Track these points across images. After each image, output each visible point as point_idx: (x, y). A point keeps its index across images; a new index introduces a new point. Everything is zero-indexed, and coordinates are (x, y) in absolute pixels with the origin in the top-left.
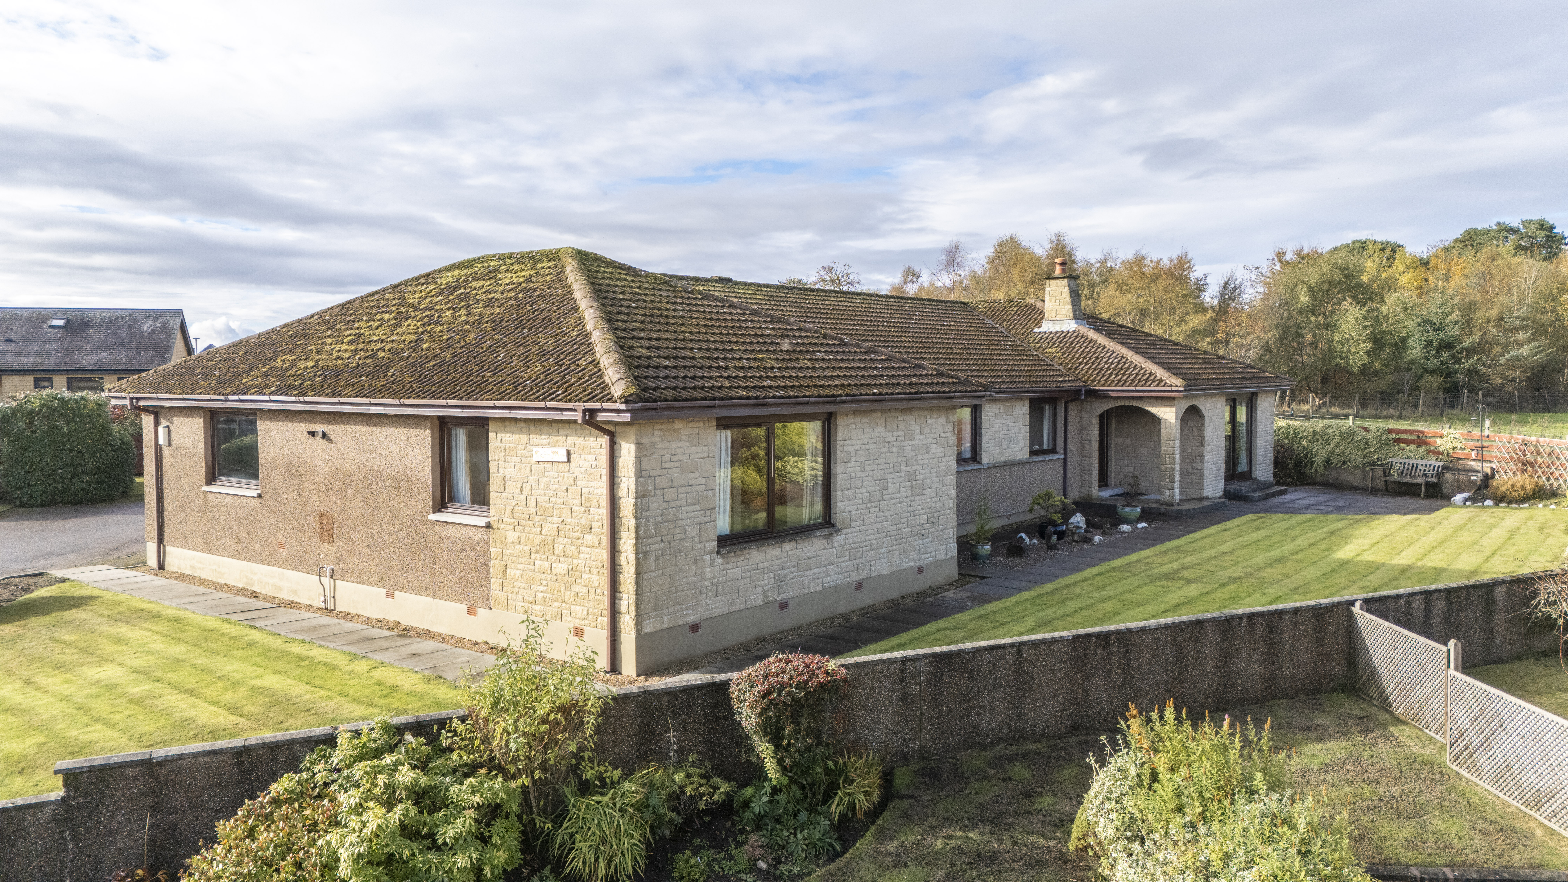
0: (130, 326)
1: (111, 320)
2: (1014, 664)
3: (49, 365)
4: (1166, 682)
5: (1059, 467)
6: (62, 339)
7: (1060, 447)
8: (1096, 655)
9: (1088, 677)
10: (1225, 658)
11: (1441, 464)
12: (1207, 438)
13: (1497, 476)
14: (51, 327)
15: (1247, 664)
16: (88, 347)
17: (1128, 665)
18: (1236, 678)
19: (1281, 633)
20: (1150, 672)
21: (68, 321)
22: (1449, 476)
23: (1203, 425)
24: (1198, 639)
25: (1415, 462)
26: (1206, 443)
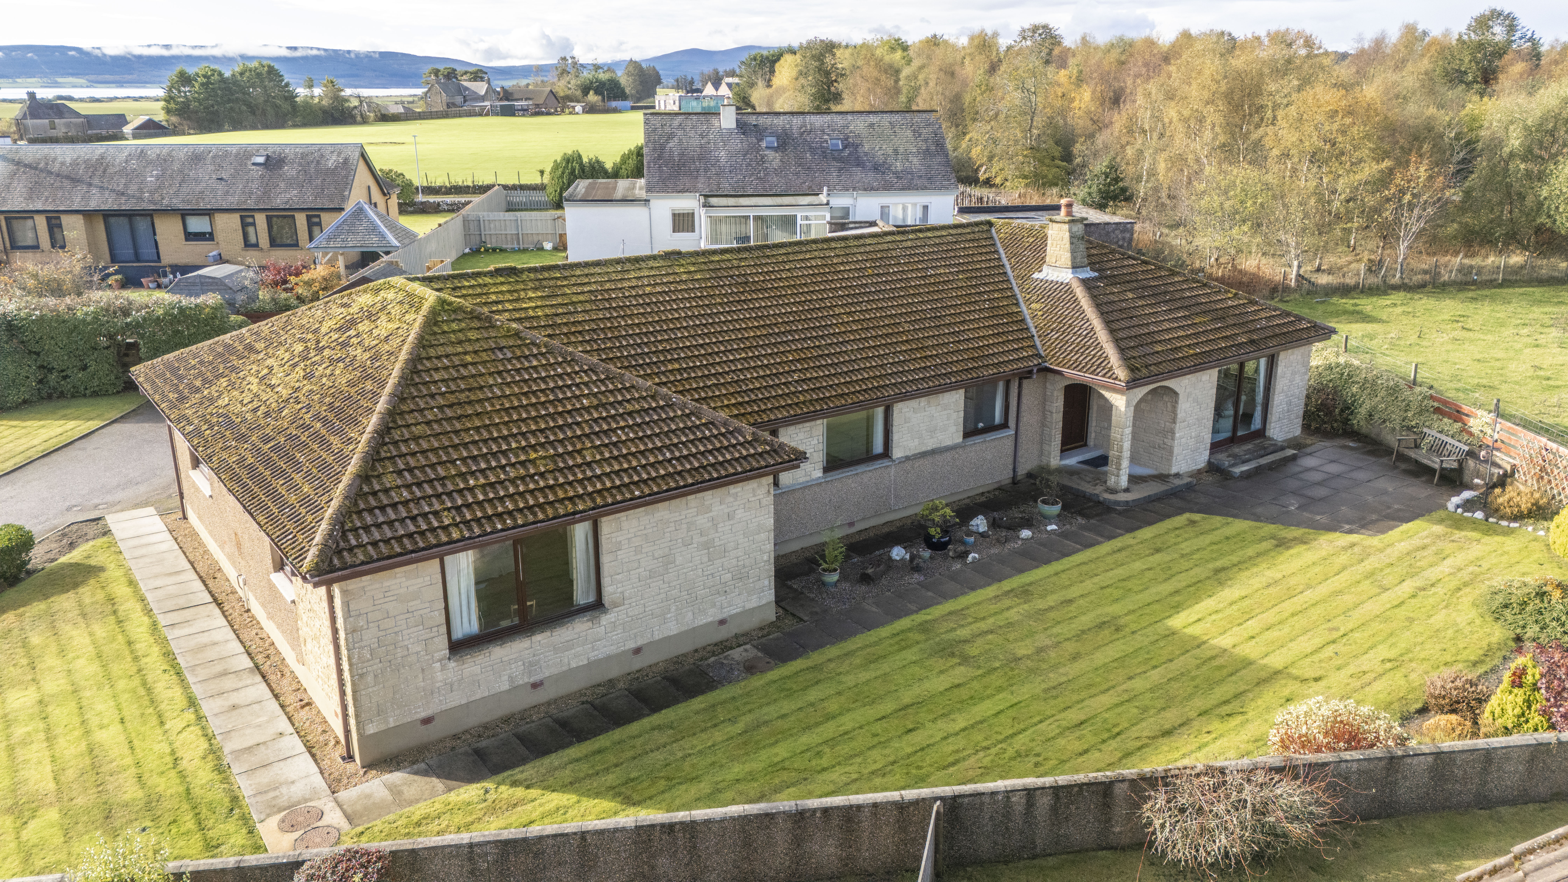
0: (318, 162)
1: (304, 156)
2: (578, 847)
3: (250, 204)
4: (735, 860)
5: (1010, 443)
6: (262, 177)
7: (1012, 423)
8: (661, 840)
9: (653, 856)
10: (798, 841)
11: (1466, 448)
12: (1179, 416)
13: (1516, 476)
14: (254, 164)
15: (821, 847)
16: (282, 185)
17: (695, 847)
18: (810, 858)
19: (860, 822)
20: (717, 853)
21: (268, 157)
22: (1471, 463)
23: (1177, 402)
24: (768, 827)
25: (1444, 438)
26: (1178, 421)
